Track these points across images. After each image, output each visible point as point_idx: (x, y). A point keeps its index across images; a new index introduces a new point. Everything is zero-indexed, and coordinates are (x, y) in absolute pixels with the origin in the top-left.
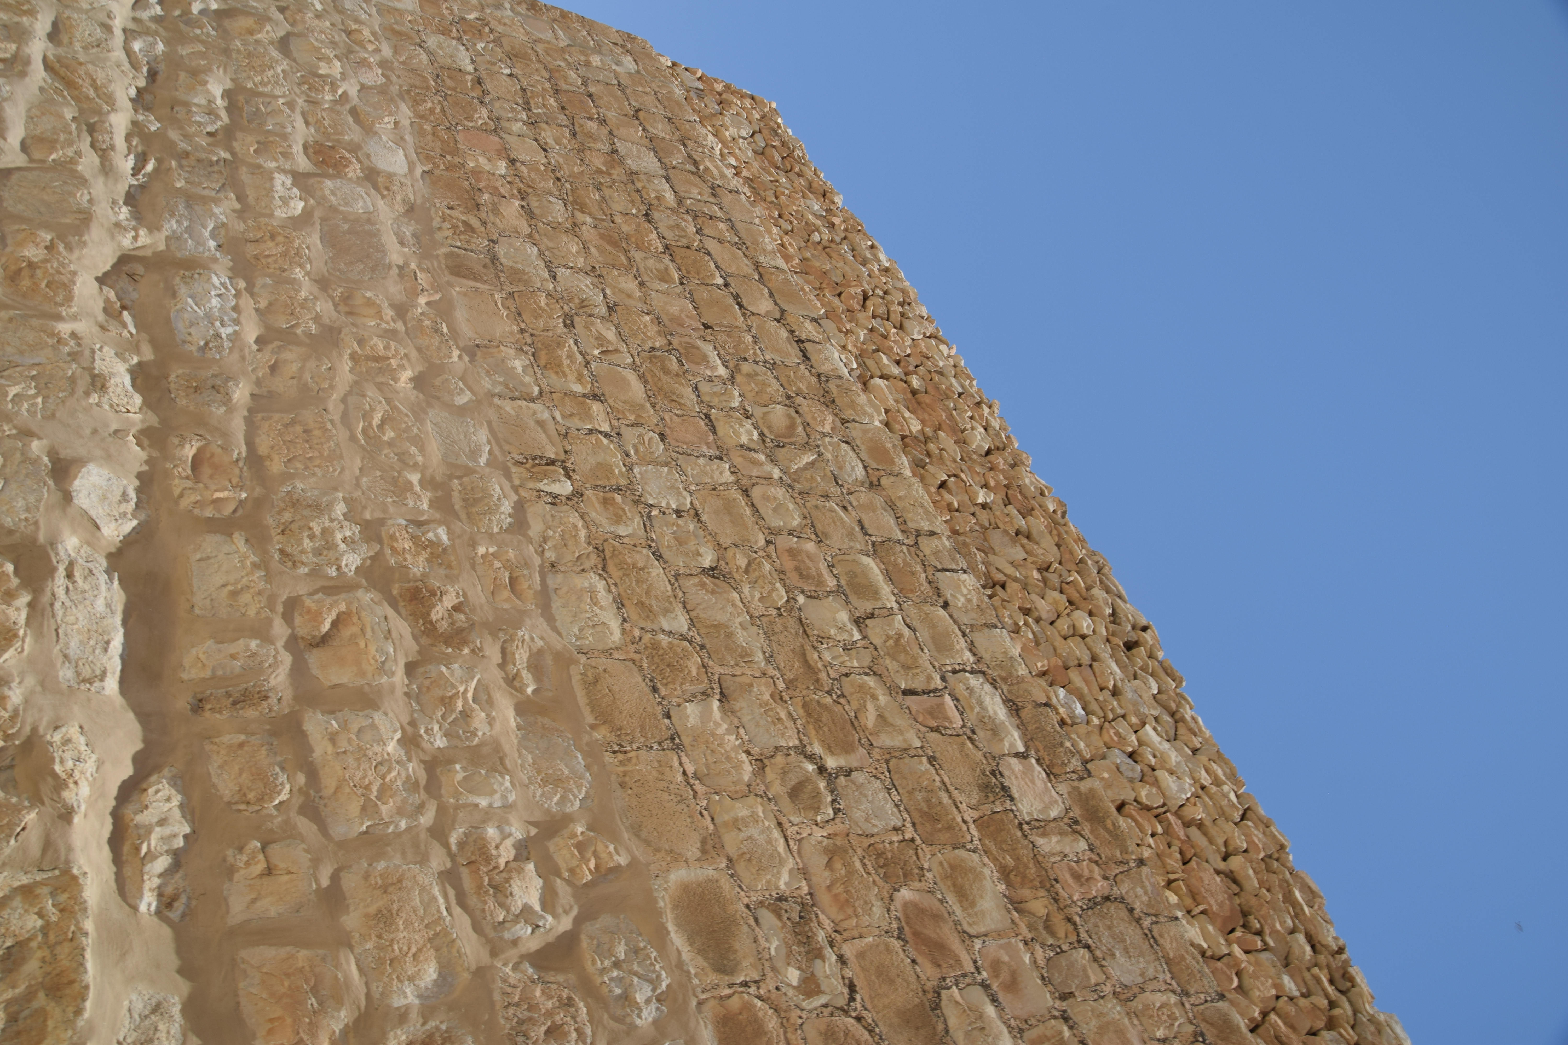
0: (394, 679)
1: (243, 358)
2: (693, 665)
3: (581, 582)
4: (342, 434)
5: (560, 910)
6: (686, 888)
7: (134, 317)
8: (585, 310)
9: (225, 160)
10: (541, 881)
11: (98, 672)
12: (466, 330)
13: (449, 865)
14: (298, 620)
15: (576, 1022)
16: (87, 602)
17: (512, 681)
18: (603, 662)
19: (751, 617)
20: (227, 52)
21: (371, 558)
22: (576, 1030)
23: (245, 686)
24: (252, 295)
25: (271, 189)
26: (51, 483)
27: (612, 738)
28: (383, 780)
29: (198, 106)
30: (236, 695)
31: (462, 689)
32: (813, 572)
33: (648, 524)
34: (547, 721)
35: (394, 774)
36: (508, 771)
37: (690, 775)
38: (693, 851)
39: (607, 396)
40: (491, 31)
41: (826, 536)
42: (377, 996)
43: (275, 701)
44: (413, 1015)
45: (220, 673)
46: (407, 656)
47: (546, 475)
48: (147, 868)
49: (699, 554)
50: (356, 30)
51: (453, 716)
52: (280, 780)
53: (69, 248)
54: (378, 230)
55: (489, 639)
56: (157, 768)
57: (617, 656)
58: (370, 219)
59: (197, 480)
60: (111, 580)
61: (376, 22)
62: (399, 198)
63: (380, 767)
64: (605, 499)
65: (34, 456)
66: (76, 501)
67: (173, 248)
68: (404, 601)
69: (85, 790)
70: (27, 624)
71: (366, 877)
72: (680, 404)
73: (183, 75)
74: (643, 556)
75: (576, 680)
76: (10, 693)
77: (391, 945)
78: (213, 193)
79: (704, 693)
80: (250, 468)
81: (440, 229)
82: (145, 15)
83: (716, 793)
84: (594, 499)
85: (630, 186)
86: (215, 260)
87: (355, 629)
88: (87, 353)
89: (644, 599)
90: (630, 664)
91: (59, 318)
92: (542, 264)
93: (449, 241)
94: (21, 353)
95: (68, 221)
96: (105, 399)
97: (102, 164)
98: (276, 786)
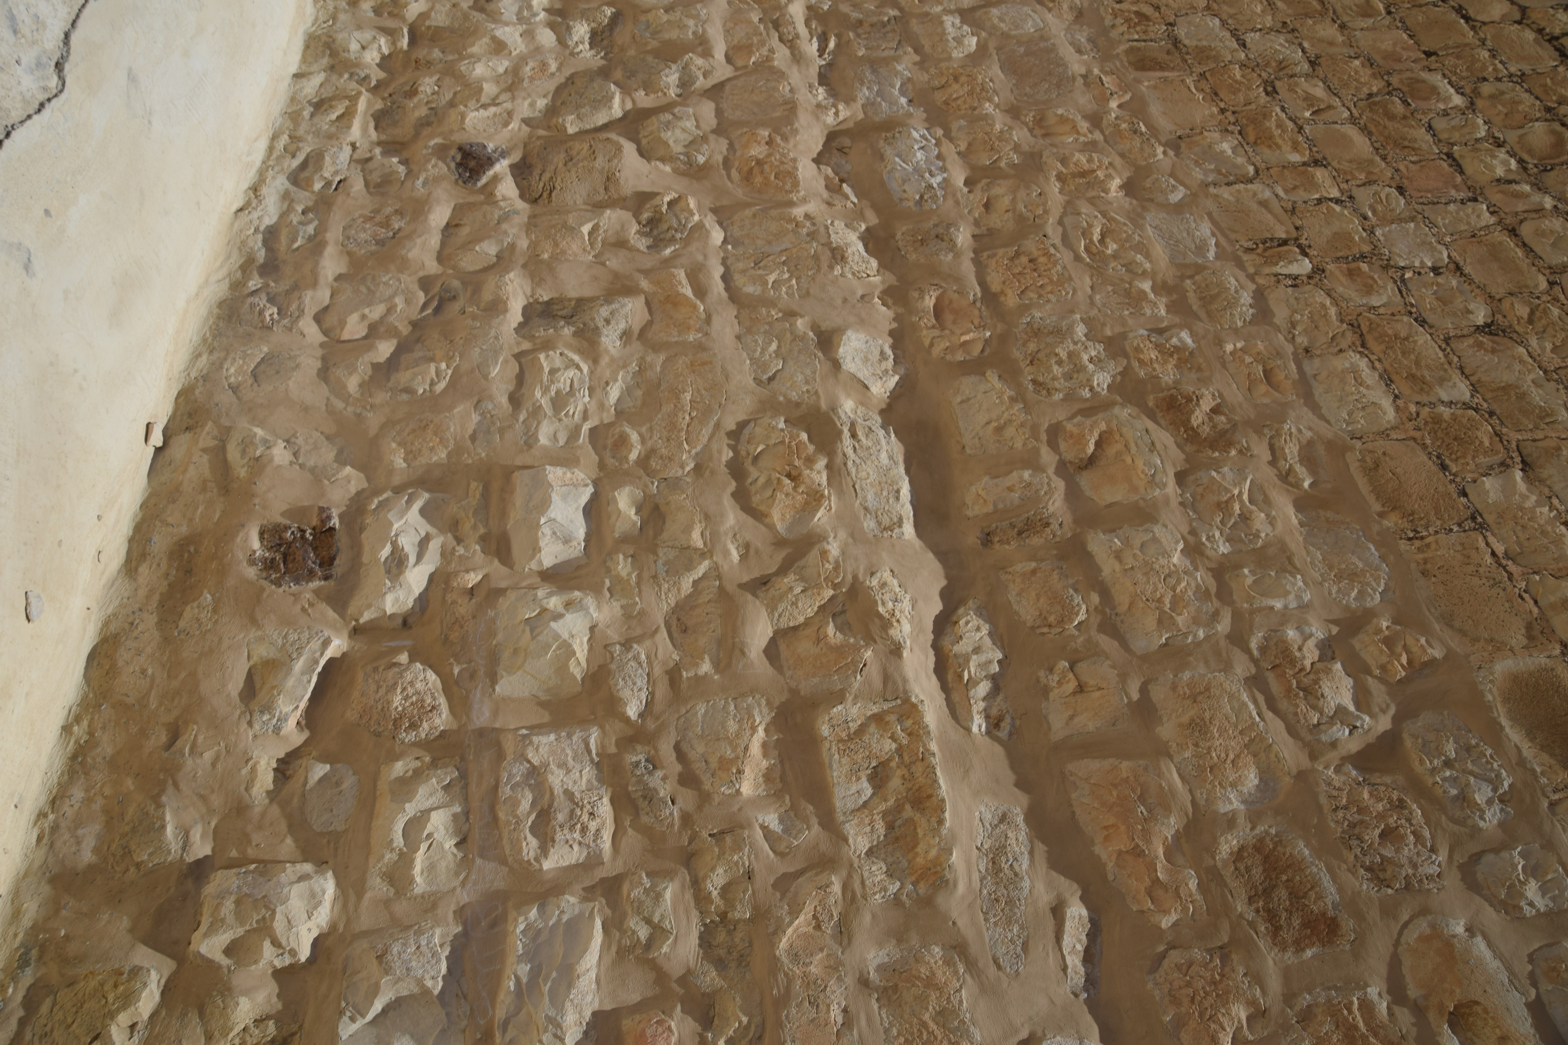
0: (1167, 490)
1: (957, 203)
2: (1484, 434)
3: (1340, 363)
4: (1066, 256)
5: (1377, 710)
6: (1515, 679)
7: (852, 187)
8: (1285, 72)
9: (895, 18)
10: (1351, 680)
11: (895, 520)
12: (1165, 124)
13: (1253, 671)
14: (1063, 446)
15: (1411, 825)
16: (873, 457)
17: (1286, 477)
18: (1381, 445)
19: (1545, 371)
21: (1120, 373)
22: (1413, 833)
23: (1026, 515)
24: (951, 140)
25: (944, 33)
26: (820, 354)
27: (1404, 524)
28: (1174, 591)
30: (1020, 525)
31: (1236, 492)
33: (1403, 289)
34: (1329, 514)
35: (1183, 584)
36: (1299, 571)
37: (1501, 556)
38: (1518, 638)
39: (1329, 159)
42: (1202, 802)
43: (1057, 526)
44: (1241, 820)
45: (1001, 506)
46: (1174, 465)
47: (1280, 257)
48: (972, 693)
49: (1469, 312)
51: (1233, 521)
52: (1076, 601)
53: (785, 138)
54: (1054, 45)
55: (1254, 437)
56: (962, 602)
57: (1395, 437)
58: (1042, 35)
59: (943, 328)
62: (1065, 6)
63: (1169, 579)
64: (1349, 270)
65: (801, 333)
66: (844, 367)
67: (870, 114)
68: (1161, 411)
69: (907, 627)
70: (829, 484)
71: (1174, 688)
72: (1414, 149)
74: (1404, 325)
75: (1354, 468)
76: (829, 547)
77: (1209, 753)
78: (892, 53)
79: (1502, 464)
80: (987, 307)
81: (1113, 26)
83: (1534, 573)
84: (1337, 273)
86: (910, 115)
87: (1118, 447)
88: (822, 229)
89: (1414, 371)
90: (1412, 443)
91: (791, 204)
92: (1228, 34)
93: (1126, 37)
94: (769, 243)
95: (778, 114)
96: (847, 269)
97: (792, 54)
98: (1073, 607)
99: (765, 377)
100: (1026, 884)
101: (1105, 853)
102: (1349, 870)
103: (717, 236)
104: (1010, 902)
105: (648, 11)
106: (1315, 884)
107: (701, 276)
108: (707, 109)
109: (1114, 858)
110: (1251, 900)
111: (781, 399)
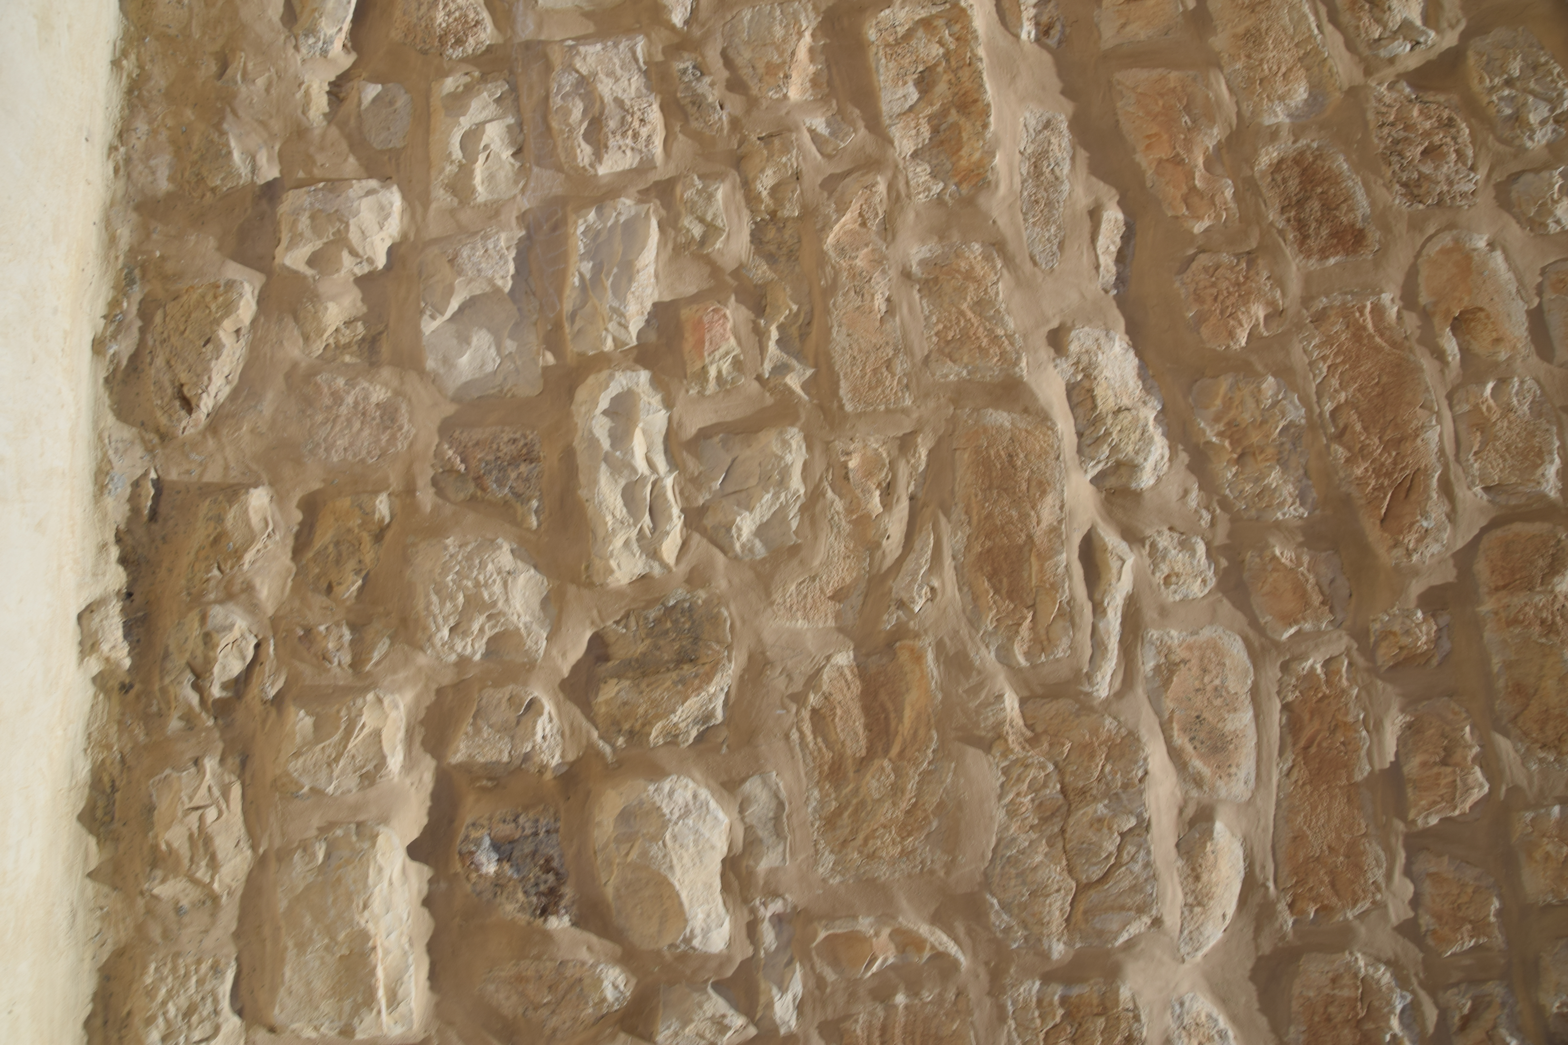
5: (1443, 26)
15: (1456, 143)
22: (1457, 151)
42: (1247, 114)
44: (1284, 133)
77: (1261, 64)
100: (1066, 187)
101: (1145, 161)
102: (1384, 185)
104: (1049, 204)
106: (1348, 197)
109: (1154, 166)
110: (1283, 210)
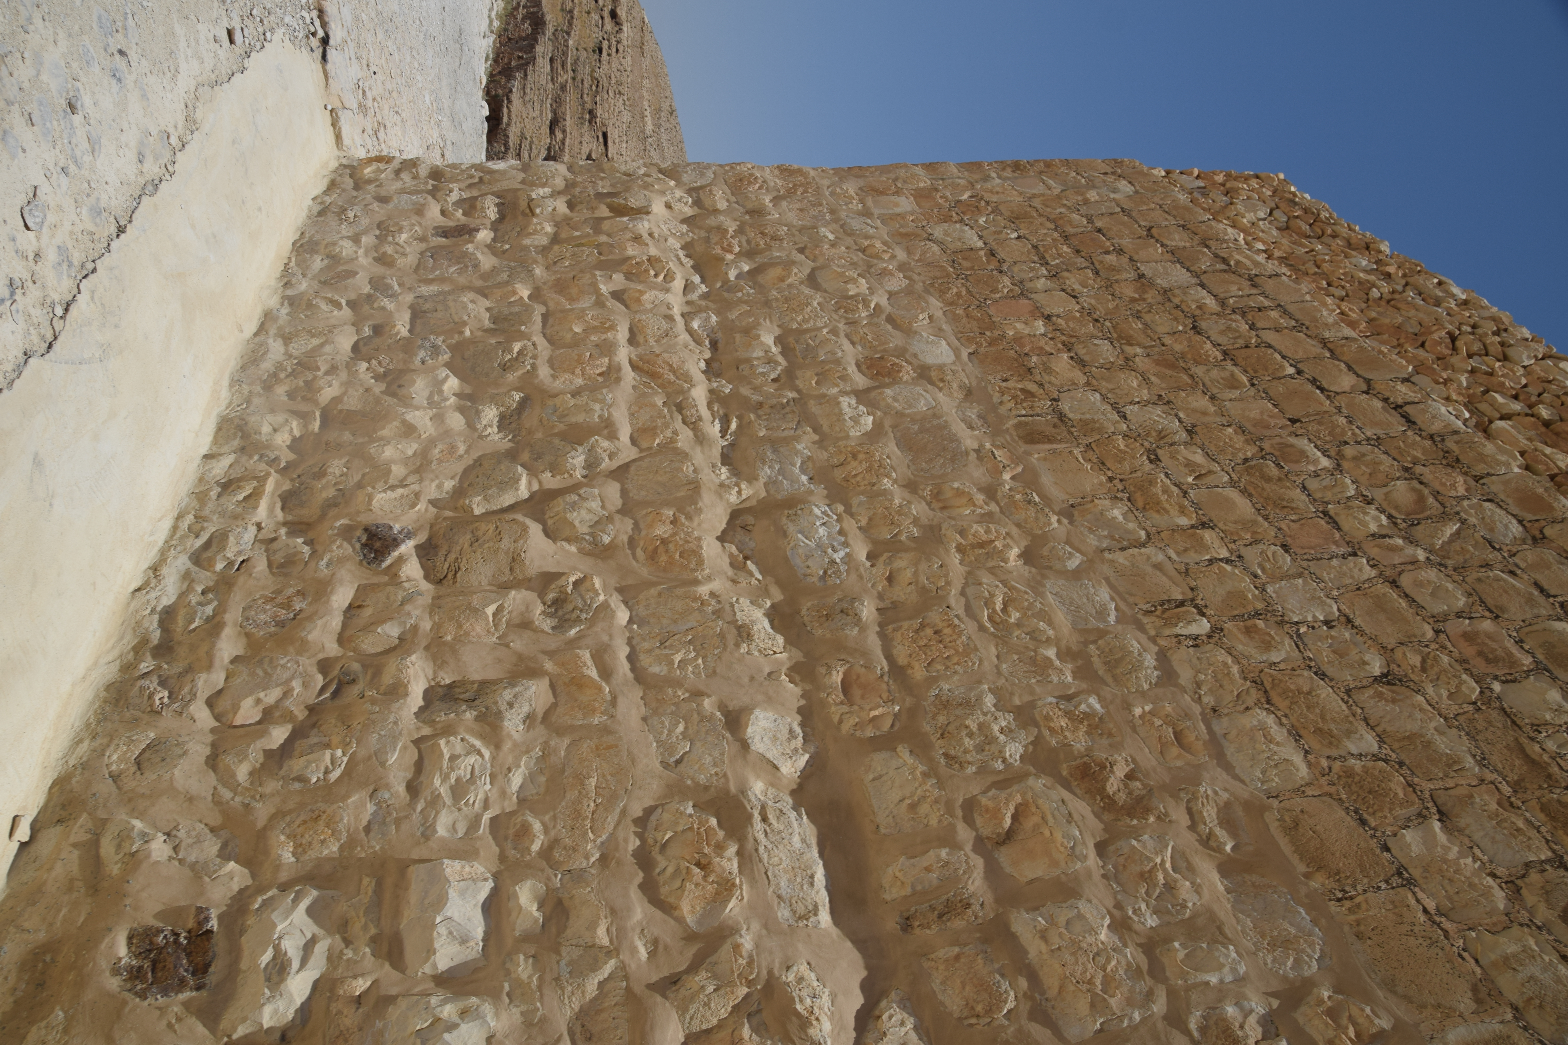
0: (1088, 863)
1: (861, 577)
2: (1397, 784)
3: (1249, 721)
4: (970, 627)
7: (756, 564)
8: (1165, 440)
9: (794, 399)
11: (810, 907)
12: (1057, 494)
14: (979, 821)
16: (785, 842)
17: (1207, 842)
18: (1297, 802)
19: (1446, 719)
20: (767, 303)
21: (1032, 743)
23: (946, 897)
24: (852, 515)
25: (841, 413)
26: (728, 735)
27: (1331, 884)
28: (1105, 971)
29: (758, 358)
30: (941, 907)
31: (1158, 860)
32: (1500, 652)
33: (1300, 643)
34: (1255, 878)
35: (1113, 963)
36: (1230, 940)
37: (1432, 912)
38: (1466, 1003)
39: (1215, 521)
40: (987, 203)
41: (1502, 609)
43: (978, 907)
45: (919, 888)
46: (1093, 836)
47: (1179, 619)
49: (1365, 663)
50: (869, 246)
51: (1158, 891)
52: (1004, 988)
53: (689, 518)
54: (946, 422)
55: (1171, 802)
56: (884, 994)
57: (1310, 793)
58: (935, 413)
59: (851, 703)
60: (800, 815)
61: (884, 232)
62: (955, 386)
63: (1098, 959)
64: (1246, 628)
65: (708, 714)
66: (753, 748)
67: (772, 492)
68: (1076, 780)
69: (827, 1026)
70: (740, 872)
72: (1292, 509)
73: (738, 336)
74: (1305, 679)
75: (1274, 827)
76: (742, 940)
78: (792, 433)
79: (1419, 815)
80: (895, 681)
81: (1001, 403)
82: (694, 296)
83: (1470, 929)
84: (1235, 631)
85: (1168, 304)
87: (1035, 819)
88: (727, 607)
89: (1321, 725)
90: (1327, 799)
91: (696, 582)
92: (1109, 408)
93: (1014, 412)
94: (675, 622)
95: (682, 494)
96: (753, 647)
97: (695, 435)
98: (1001, 994)
99: (673, 760)
103: (623, 616)
105: (556, 396)
107: (606, 657)
108: (613, 490)
111: (689, 782)
